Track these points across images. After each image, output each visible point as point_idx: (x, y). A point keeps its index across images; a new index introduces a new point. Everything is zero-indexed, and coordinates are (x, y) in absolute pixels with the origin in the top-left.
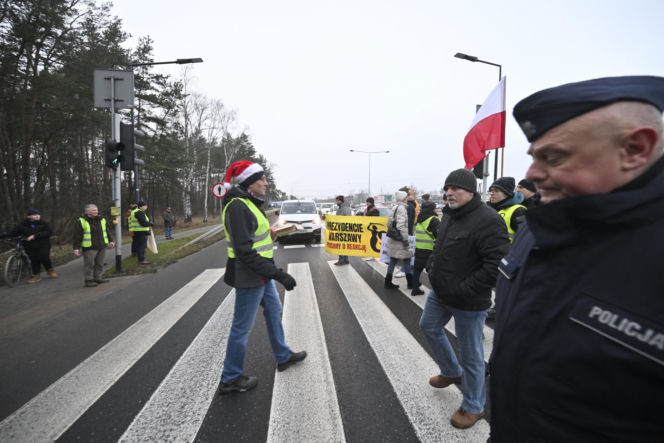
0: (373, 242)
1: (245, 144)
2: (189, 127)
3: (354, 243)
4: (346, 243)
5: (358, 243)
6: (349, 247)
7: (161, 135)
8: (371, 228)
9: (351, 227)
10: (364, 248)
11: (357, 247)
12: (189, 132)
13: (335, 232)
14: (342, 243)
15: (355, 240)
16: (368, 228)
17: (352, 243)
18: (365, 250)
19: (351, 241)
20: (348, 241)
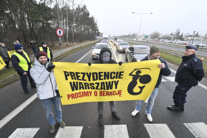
3: (110, 91)
6: (102, 94)
9: (107, 75)
13: (83, 82)
14: (93, 91)
15: (109, 86)
16: (130, 74)
17: (106, 91)
18: (120, 94)
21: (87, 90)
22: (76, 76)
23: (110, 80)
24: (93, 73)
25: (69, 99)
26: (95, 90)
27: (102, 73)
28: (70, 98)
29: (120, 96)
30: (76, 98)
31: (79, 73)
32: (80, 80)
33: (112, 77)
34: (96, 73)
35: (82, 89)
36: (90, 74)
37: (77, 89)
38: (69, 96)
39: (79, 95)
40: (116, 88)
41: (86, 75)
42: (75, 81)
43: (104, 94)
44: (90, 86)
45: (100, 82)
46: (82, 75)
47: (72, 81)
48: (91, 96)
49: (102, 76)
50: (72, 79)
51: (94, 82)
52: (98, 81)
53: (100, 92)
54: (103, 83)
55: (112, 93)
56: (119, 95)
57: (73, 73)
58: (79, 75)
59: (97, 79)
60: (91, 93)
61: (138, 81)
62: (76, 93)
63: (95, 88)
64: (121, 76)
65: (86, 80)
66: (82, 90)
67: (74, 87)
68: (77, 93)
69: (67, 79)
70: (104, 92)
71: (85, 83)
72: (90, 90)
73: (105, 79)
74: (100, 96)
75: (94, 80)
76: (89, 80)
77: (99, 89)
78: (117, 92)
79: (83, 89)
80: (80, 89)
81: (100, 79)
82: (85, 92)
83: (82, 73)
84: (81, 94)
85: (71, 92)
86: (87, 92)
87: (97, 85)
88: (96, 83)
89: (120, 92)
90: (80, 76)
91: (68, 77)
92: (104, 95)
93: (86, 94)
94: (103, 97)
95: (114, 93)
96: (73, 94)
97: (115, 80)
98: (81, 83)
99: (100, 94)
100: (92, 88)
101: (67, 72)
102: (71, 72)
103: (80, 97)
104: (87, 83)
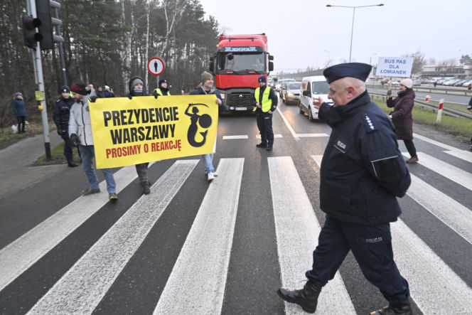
0: (192, 132)
3: (164, 140)
4: (149, 142)
5: (170, 138)
6: (155, 147)
8: (190, 111)
9: (160, 113)
11: (166, 146)
13: (129, 127)
14: (142, 143)
15: (164, 133)
16: (186, 113)
17: (160, 140)
18: (180, 147)
19: (158, 138)
20: (154, 139)
21: (135, 143)
22: (120, 117)
23: (165, 123)
24: (143, 110)
25: (108, 157)
26: (145, 141)
27: (154, 109)
28: (110, 156)
29: (179, 150)
30: (119, 156)
31: (125, 111)
32: (126, 124)
33: (167, 118)
34: (146, 110)
35: (127, 141)
36: (139, 110)
37: (120, 142)
38: (108, 152)
39: (123, 152)
40: (173, 136)
41: (134, 113)
42: (118, 128)
43: (158, 147)
44: (138, 134)
45: (152, 125)
46: (129, 113)
47: (114, 128)
48: (139, 153)
49: (154, 115)
50: (115, 125)
51: (144, 125)
52: (149, 124)
53: (152, 144)
54: (155, 127)
55: (168, 145)
56: (178, 148)
57: (117, 112)
58: (125, 114)
59: (147, 121)
60: (139, 149)
61: (198, 123)
62: (118, 149)
63: (146, 135)
64: (177, 116)
65: (133, 123)
66: (127, 144)
67: (116, 138)
68: (120, 148)
69: (106, 125)
70: (158, 143)
71: (132, 129)
72: (139, 142)
73: (158, 121)
74: (152, 151)
75: (144, 122)
76: (138, 122)
77: (150, 139)
78: (174, 143)
79: (129, 142)
80: (125, 142)
81: (152, 121)
82: (131, 147)
83: (129, 111)
84: (126, 150)
85: (111, 146)
86: (135, 147)
87: (147, 130)
88: (147, 128)
89: (179, 144)
90: (125, 117)
91: (108, 122)
92: (158, 150)
93: (133, 151)
94: (156, 152)
95: (171, 145)
96: (115, 149)
97: (170, 122)
98: (126, 130)
99: (152, 147)
100: (142, 137)
101: (108, 113)
102: (114, 112)
103: (125, 155)
104: (135, 129)
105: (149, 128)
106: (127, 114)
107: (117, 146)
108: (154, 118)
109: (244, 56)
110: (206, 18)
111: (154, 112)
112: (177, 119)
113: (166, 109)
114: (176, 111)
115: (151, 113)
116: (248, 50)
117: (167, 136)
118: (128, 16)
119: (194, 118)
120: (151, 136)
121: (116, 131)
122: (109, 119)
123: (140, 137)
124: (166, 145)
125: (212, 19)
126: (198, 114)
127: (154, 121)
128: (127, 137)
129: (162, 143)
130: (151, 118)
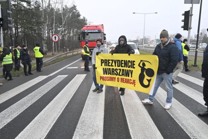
1: (75, 11)
2: (44, 3)
3: (127, 78)
4: (120, 77)
5: (130, 77)
6: (122, 80)
7: (29, 9)
8: (141, 65)
9: (126, 63)
10: (134, 83)
12: (44, 6)
13: (111, 67)
15: (127, 74)
16: (139, 65)
17: (125, 77)
18: (135, 84)
19: (124, 76)
20: (122, 76)
22: (107, 63)
23: (128, 69)
25: (101, 80)
26: (118, 76)
27: (123, 61)
28: (102, 79)
30: (105, 80)
33: (129, 66)
34: (119, 60)
35: (110, 74)
36: (116, 60)
37: (106, 74)
38: (101, 78)
39: (107, 79)
40: (132, 77)
41: (114, 62)
42: (106, 67)
43: (124, 80)
44: (115, 72)
45: (122, 68)
48: (115, 81)
49: (123, 63)
51: (118, 68)
52: (120, 68)
53: (121, 78)
54: (123, 70)
55: (129, 81)
56: (133, 85)
57: (106, 60)
58: (110, 61)
59: (119, 66)
60: (115, 79)
64: (134, 66)
65: (113, 66)
66: (109, 76)
67: (105, 71)
68: (106, 77)
69: (102, 65)
70: (124, 79)
71: (112, 69)
72: (115, 76)
73: (125, 67)
74: (121, 82)
76: (115, 66)
77: (120, 75)
78: (132, 81)
79: (111, 74)
80: (109, 74)
81: (122, 66)
82: (111, 77)
83: (111, 60)
84: (109, 78)
85: (102, 75)
86: (113, 77)
90: (110, 63)
91: (103, 64)
92: (124, 82)
93: (112, 79)
95: (131, 82)
96: (104, 77)
97: (130, 69)
98: (110, 69)
99: (121, 80)
100: (117, 74)
101: (103, 60)
102: (105, 60)
103: (108, 81)
104: (114, 69)
105: (120, 70)
106: (111, 62)
107: (105, 76)
108: (123, 65)
109: (93, 34)
110: (81, 17)
111: (123, 62)
112: (134, 68)
113: (129, 61)
114: (134, 63)
115: (121, 62)
116: (95, 31)
117: (128, 76)
118: (45, 16)
119: (143, 69)
120: (121, 74)
121: (105, 68)
122: (103, 63)
123: (116, 73)
124: (128, 81)
125: (84, 18)
126: (145, 67)
127: (123, 67)
128: (110, 72)
129: (126, 79)
130: (122, 65)
